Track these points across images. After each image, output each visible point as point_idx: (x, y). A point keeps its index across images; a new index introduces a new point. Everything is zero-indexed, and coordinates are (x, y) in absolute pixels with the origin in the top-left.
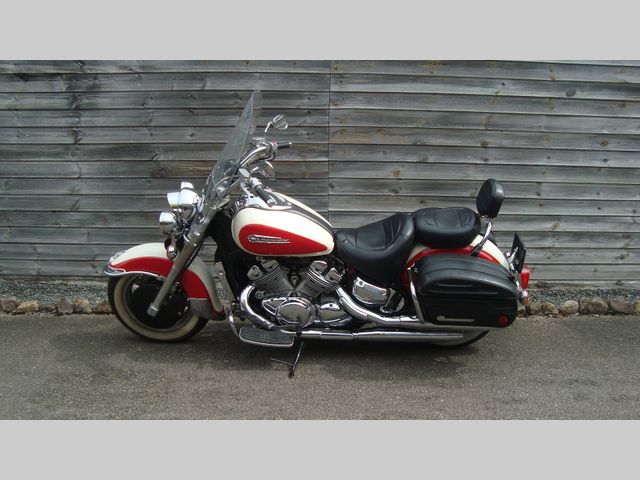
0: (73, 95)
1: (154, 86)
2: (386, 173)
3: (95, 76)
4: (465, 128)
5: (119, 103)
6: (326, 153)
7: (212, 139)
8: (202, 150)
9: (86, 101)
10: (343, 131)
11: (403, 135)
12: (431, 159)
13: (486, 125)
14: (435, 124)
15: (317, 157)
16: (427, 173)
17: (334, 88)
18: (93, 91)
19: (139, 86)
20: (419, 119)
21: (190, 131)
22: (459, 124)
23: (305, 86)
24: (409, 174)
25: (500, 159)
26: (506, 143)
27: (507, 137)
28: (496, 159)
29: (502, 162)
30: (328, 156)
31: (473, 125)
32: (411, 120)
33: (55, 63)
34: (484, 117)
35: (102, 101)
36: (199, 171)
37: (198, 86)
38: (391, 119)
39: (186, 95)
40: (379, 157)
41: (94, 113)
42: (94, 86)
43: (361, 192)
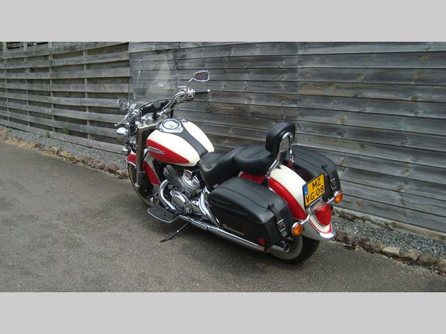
0: (176, 61)
1: (208, 55)
2: (335, 120)
3: (184, 50)
4: (397, 82)
5: (193, 66)
6: (295, 101)
7: (234, 89)
8: (229, 96)
9: (180, 65)
10: (305, 84)
11: (348, 89)
12: (368, 110)
13: (416, 80)
14: (372, 79)
15: (290, 104)
16: (365, 122)
17: (300, 52)
18: (183, 59)
19: (202, 55)
20: (359, 75)
21: (224, 83)
22: (391, 80)
23: (283, 51)
24: (352, 122)
25: (430, 113)
26: (435, 97)
27: (437, 92)
28: (425, 113)
29: (431, 116)
30: (296, 104)
31: (405, 80)
32: (353, 76)
33: (170, 44)
34: (414, 72)
35: (187, 65)
36: (228, 110)
37: (227, 54)
38: (339, 76)
39: (221, 60)
40: (330, 106)
41: (183, 72)
42: (184, 56)
43: (317, 133)
